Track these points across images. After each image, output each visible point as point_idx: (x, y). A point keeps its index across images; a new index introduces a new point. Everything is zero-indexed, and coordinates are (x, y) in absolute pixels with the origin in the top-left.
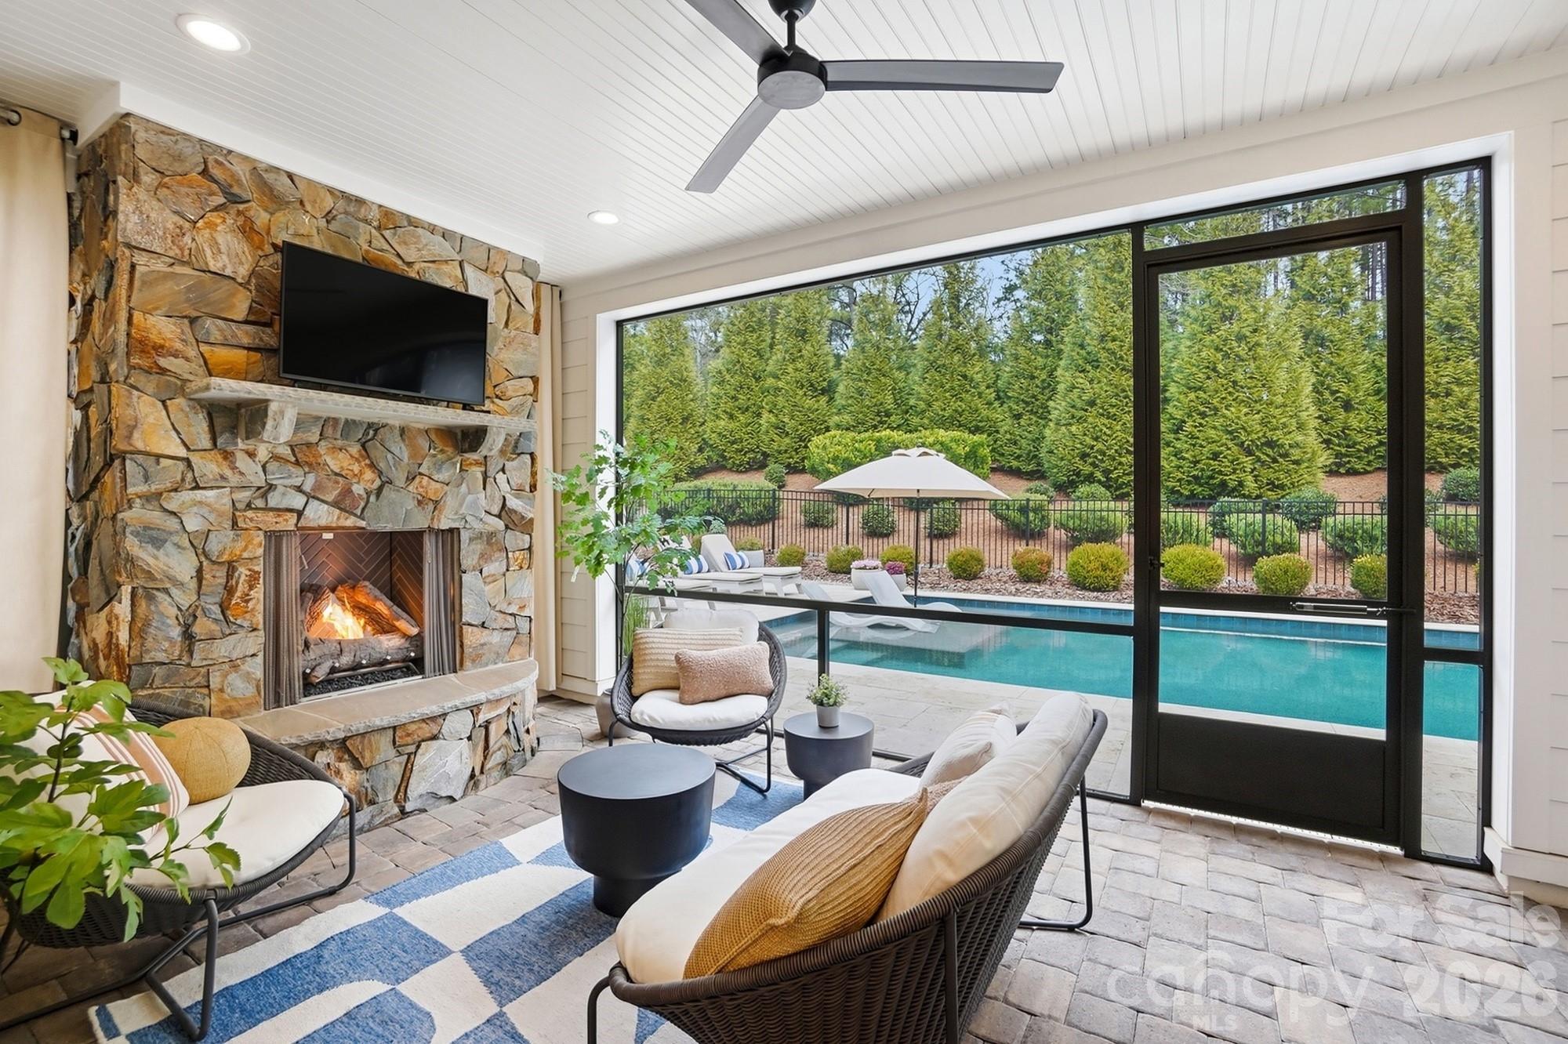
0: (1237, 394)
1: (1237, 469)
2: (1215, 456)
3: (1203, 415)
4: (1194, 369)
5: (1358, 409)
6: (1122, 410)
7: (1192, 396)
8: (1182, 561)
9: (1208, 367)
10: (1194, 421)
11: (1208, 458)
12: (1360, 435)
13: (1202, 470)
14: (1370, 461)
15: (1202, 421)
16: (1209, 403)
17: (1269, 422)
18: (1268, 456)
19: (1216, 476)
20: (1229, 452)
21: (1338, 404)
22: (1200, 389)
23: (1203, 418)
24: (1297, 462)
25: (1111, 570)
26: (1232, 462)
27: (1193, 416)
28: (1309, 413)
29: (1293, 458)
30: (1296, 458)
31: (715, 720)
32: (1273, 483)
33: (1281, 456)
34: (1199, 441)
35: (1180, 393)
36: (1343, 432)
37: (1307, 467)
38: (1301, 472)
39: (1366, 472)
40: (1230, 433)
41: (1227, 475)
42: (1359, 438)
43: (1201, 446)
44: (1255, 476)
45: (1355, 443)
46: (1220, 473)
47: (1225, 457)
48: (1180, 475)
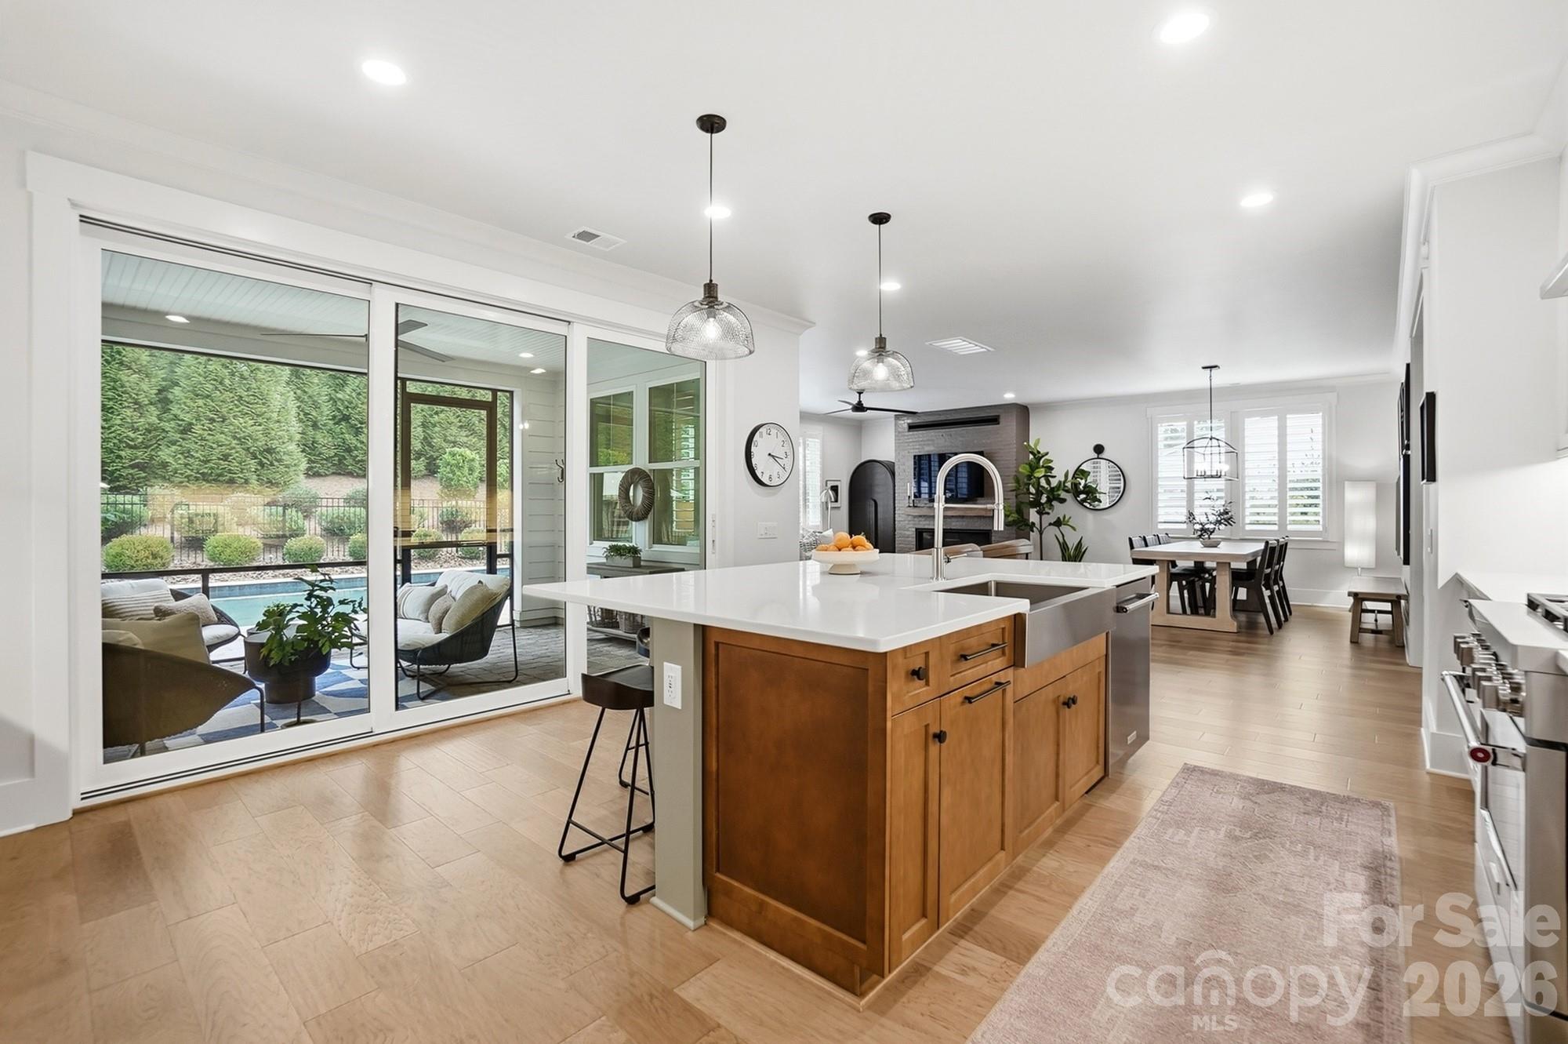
0: (242, 407)
1: (244, 469)
2: (225, 457)
3: (212, 420)
4: (201, 379)
5: (321, 429)
6: (120, 404)
7: (201, 402)
8: (228, 546)
9: (215, 380)
10: (203, 425)
11: (219, 459)
12: (324, 448)
13: (212, 468)
14: (328, 468)
15: (211, 426)
16: (218, 411)
17: (269, 434)
18: (268, 460)
19: (226, 474)
20: (237, 454)
21: (309, 423)
22: (208, 396)
23: (211, 424)
24: (287, 466)
25: (162, 558)
26: (240, 464)
27: (201, 420)
28: (295, 428)
29: (285, 463)
30: (288, 463)
31: (222, 637)
32: (270, 482)
33: (277, 460)
34: (208, 443)
35: (186, 398)
36: (312, 445)
37: (295, 471)
38: (291, 474)
39: (326, 475)
40: (239, 439)
41: (235, 473)
42: (324, 450)
43: (211, 447)
44: (258, 475)
45: (320, 454)
46: (230, 471)
47: (234, 459)
48: (189, 472)
